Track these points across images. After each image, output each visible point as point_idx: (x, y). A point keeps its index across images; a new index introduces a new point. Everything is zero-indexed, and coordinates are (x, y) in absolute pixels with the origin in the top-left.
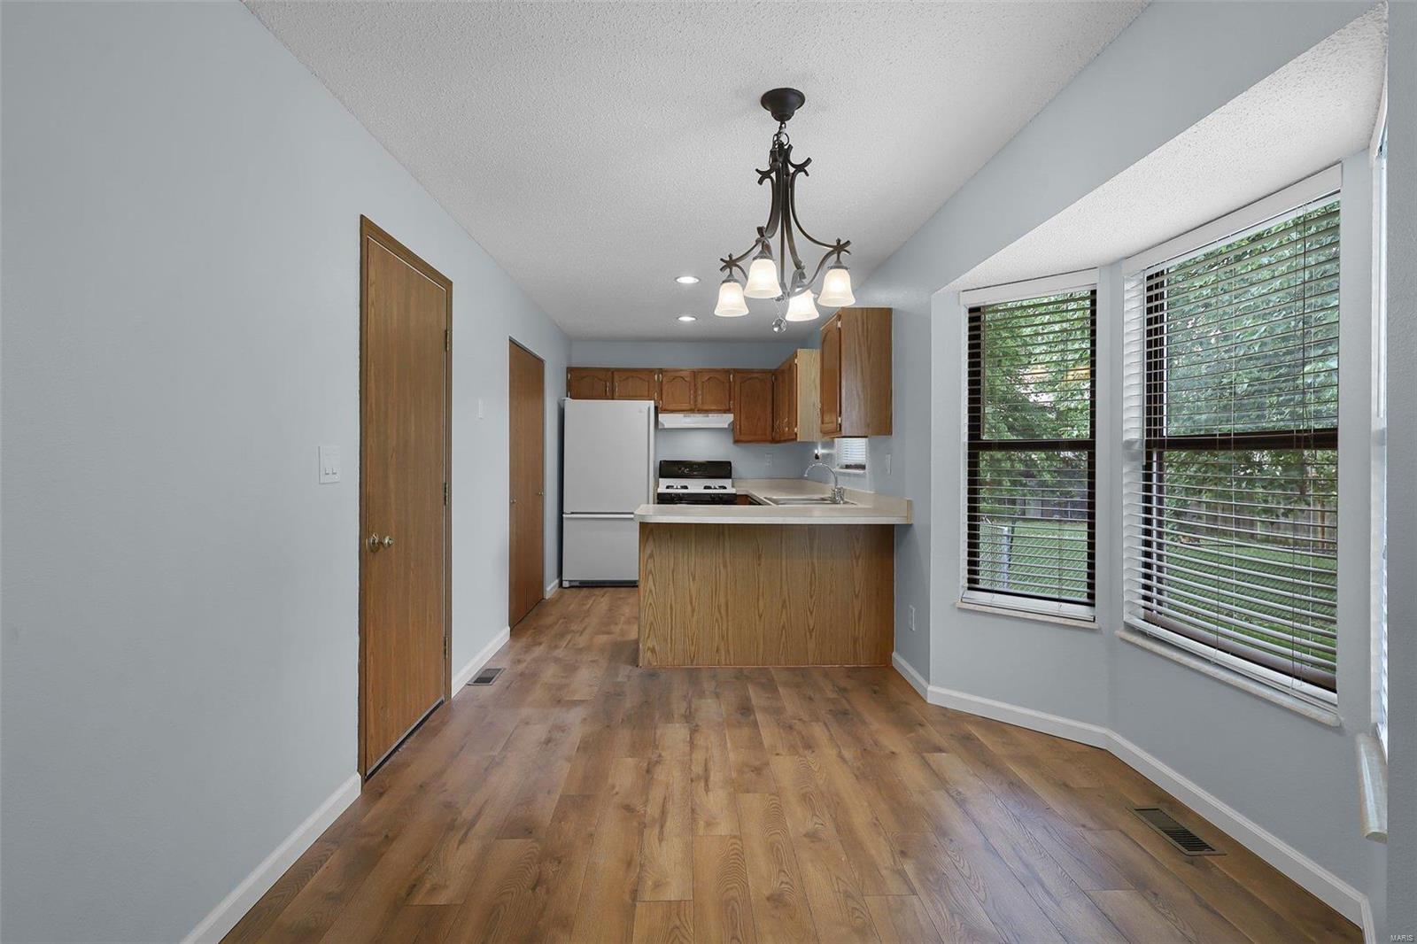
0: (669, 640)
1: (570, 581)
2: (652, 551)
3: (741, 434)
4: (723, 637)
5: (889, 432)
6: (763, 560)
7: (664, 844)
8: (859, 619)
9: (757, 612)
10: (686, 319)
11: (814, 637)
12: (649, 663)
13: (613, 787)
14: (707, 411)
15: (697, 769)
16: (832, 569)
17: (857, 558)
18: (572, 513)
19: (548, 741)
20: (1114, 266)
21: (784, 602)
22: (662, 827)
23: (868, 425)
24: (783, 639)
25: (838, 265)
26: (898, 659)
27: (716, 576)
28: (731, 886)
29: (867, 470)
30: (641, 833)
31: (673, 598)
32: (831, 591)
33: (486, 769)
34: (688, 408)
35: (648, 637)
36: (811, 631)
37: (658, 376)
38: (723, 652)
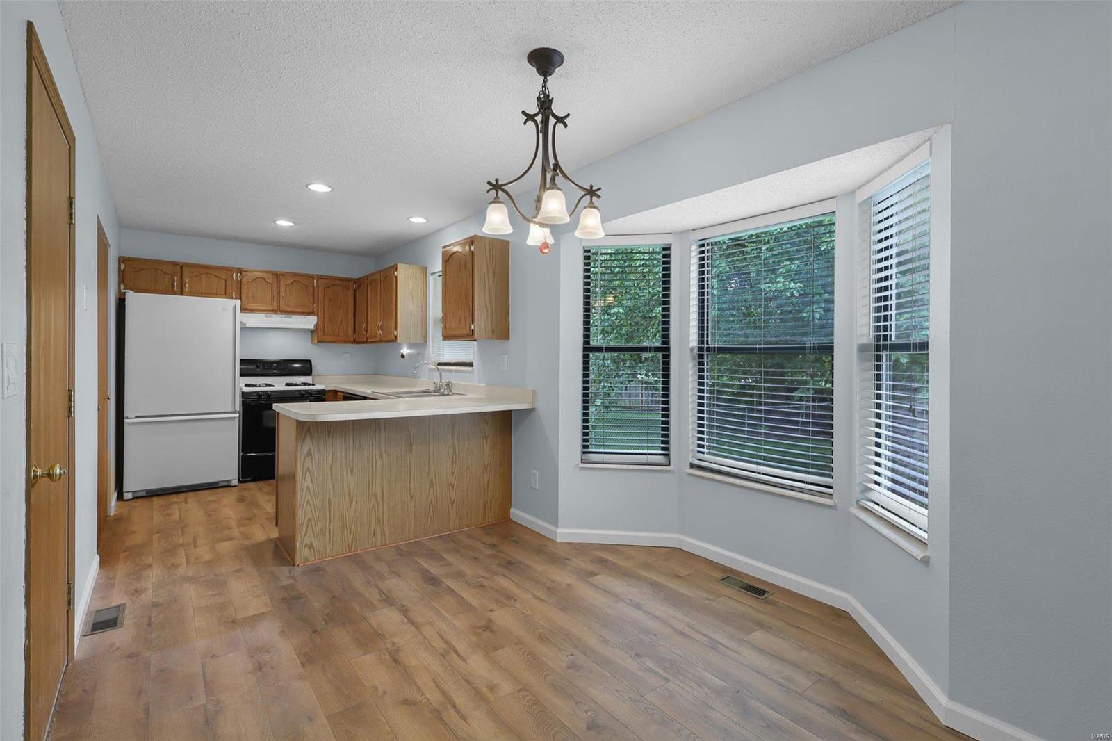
0: (327, 534)
1: (133, 492)
2: (310, 450)
3: (324, 335)
4: (379, 521)
5: (506, 336)
6: (414, 447)
7: (469, 721)
8: (488, 487)
9: (409, 493)
10: (284, 223)
11: (454, 507)
12: (307, 560)
13: (375, 688)
14: (289, 313)
15: (439, 645)
16: (468, 450)
17: (487, 439)
18: (136, 417)
19: (260, 667)
20: (684, 233)
21: (432, 479)
22: (454, 706)
23: (493, 331)
24: (431, 514)
25: (592, 206)
26: (517, 513)
27: (372, 466)
28: (554, 732)
29: (474, 367)
30: (441, 720)
31: (331, 491)
32: (468, 467)
33: (207, 723)
34: (271, 309)
35: (305, 535)
36: (452, 503)
37: (237, 275)
38: (379, 534)
